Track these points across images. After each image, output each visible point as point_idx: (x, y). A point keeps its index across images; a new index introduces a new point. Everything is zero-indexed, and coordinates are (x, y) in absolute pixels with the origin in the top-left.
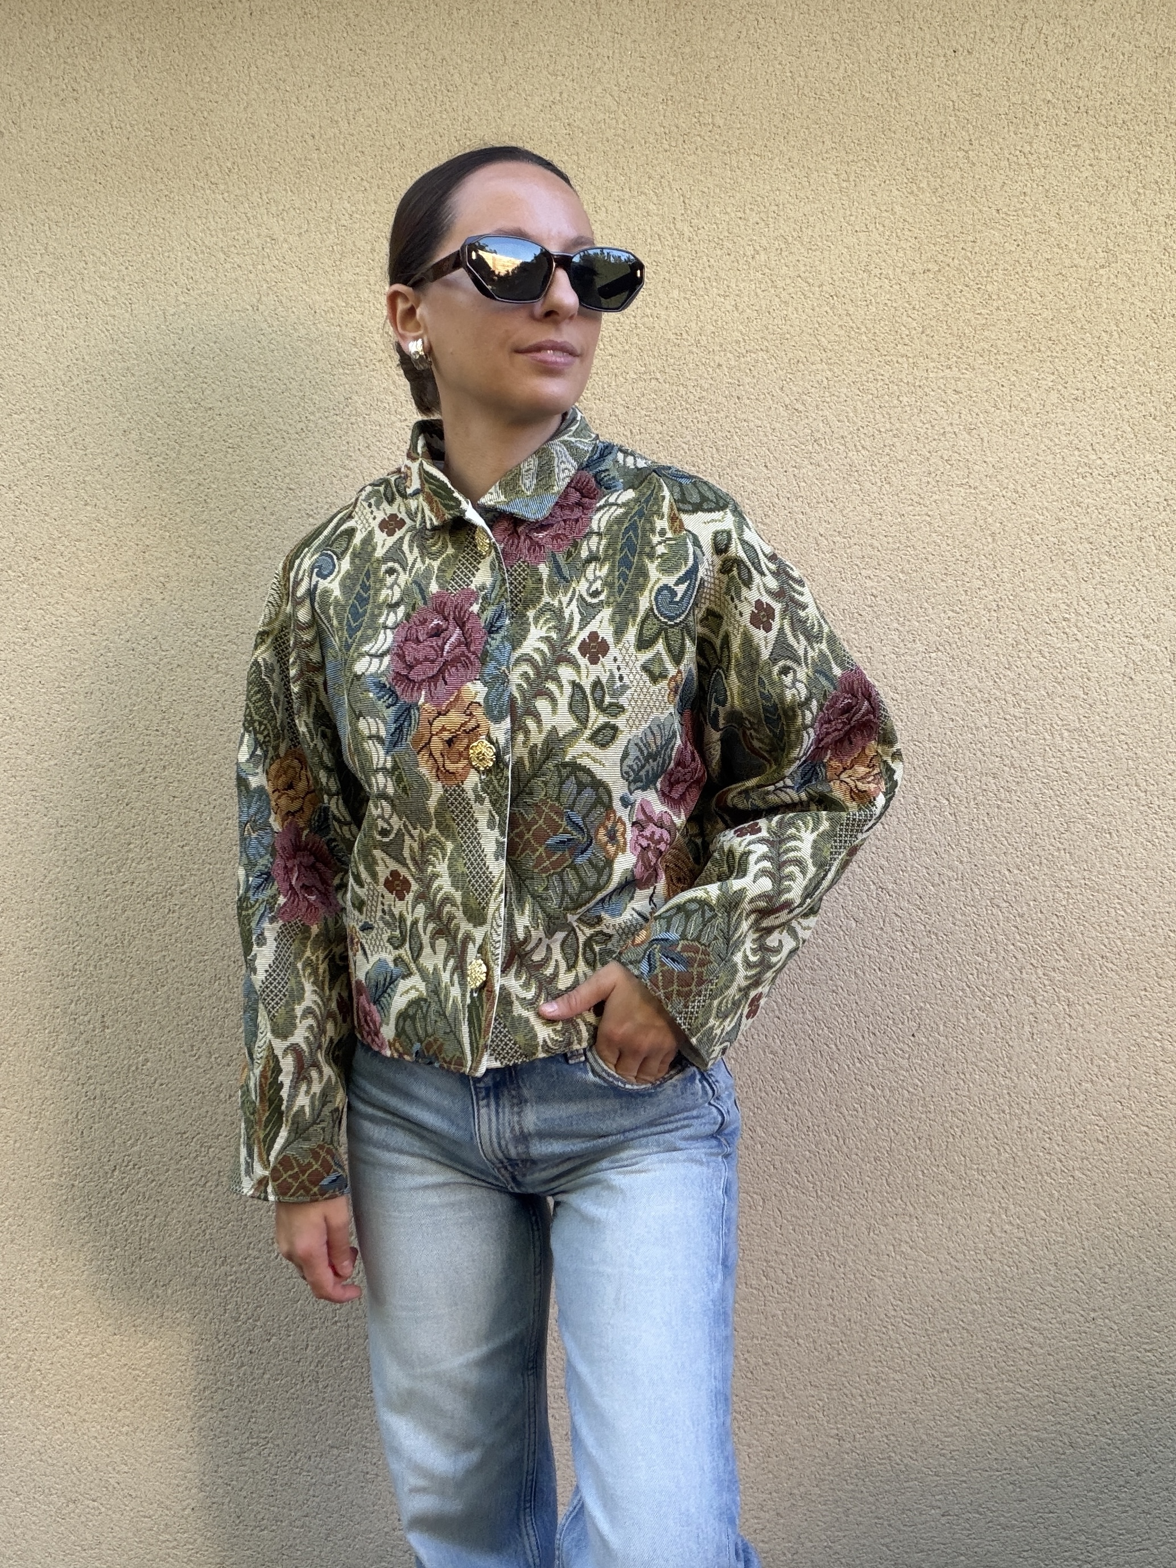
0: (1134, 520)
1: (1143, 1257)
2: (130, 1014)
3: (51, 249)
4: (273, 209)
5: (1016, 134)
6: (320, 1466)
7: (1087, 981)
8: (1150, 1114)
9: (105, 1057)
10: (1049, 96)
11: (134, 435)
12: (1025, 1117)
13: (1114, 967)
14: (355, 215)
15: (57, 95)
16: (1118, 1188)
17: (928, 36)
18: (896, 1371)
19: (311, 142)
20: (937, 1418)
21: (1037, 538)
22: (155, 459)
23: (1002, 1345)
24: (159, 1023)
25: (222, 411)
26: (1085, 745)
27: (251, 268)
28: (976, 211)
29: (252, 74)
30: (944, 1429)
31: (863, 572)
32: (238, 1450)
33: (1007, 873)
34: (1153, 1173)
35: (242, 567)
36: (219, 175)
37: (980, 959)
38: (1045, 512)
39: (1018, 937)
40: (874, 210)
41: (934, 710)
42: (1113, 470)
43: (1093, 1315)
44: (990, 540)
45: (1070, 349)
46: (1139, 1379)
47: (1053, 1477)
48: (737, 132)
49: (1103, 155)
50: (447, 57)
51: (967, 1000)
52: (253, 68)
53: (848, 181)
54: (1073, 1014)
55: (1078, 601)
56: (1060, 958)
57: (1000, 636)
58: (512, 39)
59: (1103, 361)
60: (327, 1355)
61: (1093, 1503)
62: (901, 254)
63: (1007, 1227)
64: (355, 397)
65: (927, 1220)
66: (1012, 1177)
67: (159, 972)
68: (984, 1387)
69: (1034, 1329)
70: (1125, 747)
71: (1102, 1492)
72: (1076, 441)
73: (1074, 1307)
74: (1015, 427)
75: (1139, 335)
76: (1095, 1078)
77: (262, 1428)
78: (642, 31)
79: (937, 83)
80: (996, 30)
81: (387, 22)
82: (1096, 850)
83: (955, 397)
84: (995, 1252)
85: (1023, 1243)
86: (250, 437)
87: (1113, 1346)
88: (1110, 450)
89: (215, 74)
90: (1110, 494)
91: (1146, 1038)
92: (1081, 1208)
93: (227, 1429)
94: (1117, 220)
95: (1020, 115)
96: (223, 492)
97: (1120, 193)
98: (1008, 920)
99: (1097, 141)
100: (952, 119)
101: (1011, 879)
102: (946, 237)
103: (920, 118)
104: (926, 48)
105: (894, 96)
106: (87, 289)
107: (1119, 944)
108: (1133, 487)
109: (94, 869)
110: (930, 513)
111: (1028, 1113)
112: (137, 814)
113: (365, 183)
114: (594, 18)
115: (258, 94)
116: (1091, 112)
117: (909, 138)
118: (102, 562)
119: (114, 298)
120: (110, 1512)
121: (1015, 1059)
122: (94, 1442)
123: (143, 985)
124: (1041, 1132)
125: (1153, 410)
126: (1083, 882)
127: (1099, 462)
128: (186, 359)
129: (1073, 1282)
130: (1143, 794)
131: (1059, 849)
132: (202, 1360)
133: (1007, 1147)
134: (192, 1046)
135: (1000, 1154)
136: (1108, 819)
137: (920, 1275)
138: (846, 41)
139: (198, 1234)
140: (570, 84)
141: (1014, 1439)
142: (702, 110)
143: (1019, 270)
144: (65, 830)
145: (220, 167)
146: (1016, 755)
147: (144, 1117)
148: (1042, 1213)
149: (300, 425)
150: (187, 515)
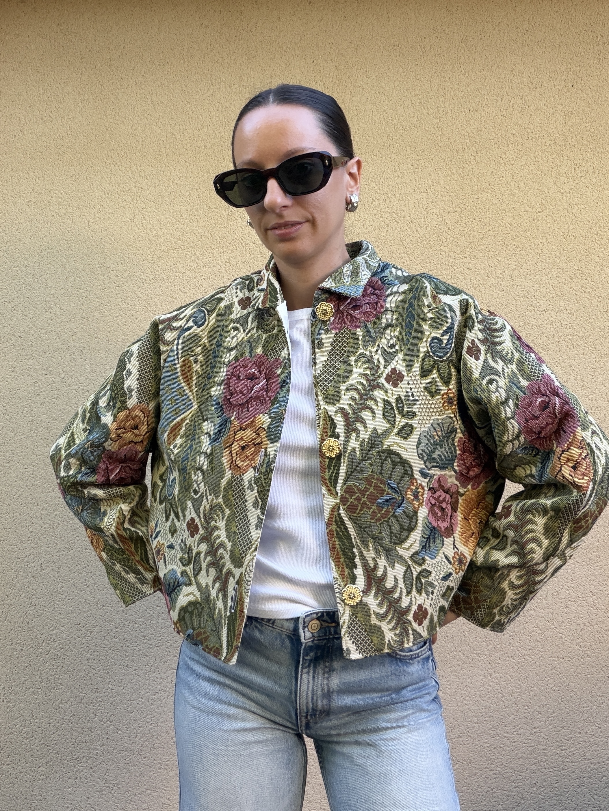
0: (555, 333)
1: (560, 701)
2: (55, 563)
3: (35, 190)
4: (143, 175)
5: (498, 149)
8: (563, 627)
9: (41, 584)
10: (514, 132)
11: (71, 279)
14: (182, 178)
15: (42, 119)
17: (457, 103)
19: (162, 144)
23: (489, 745)
24: (69, 568)
25: (114, 269)
27: (131, 202)
28: (479, 184)
29: (135, 112)
32: (99, 790)
36: (118, 158)
40: (430, 182)
42: (545, 309)
43: (535, 730)
45: (524, 250)
46: (558, 765)
48: (366, 145)
49: (540, 160)
52: (136, 109)
53: (418, 168)
59: (540, 256)
62: (443, 203)
63: (491, 684)
64: (178, 264)
68: (478, 767)
69: (505, 737)
72: (527, 294)
73: (525, 726)
74: (497, 286)
75: (557, 245)
77: (112, 778)
79: (461, 124)
80: (489, 101)
81: (200, 90)
83: (468, 272)
84: (485, 697)
86: (127, 282)
87: (545, 747)
88: (543, 299)
89: (118, 111)
90: (543, 320)
93: (93, 778)
94: (546, 190)
95: (500, 140)
96: (113, 307)
97: (548, 178)
99: (537, 153)
100: (468, 141)
102: (465, 196)
103: (452, 140)
104: (456, 108)
105: (440, 130)
106: (52, 209)
108: (555, 317)
109: (40, 490)
113: (187, 164)
115: (137, 121)
116: (534, 140)
117: (447, 150)
118: (52, 340)
119: (65, 214)
123: (62, 549)
127: (538, 304)
128: (98, 244)
132: (83, 742)
134: (85, 580)
138: (418, 104)
139: (84, 677)
141: (495, 795)
143: (499, 212)
144: (27, 470)
145: (118, 154)
147: (59, 616)
148: (509, 677)
149: (151, 277)
150: (95, 318)
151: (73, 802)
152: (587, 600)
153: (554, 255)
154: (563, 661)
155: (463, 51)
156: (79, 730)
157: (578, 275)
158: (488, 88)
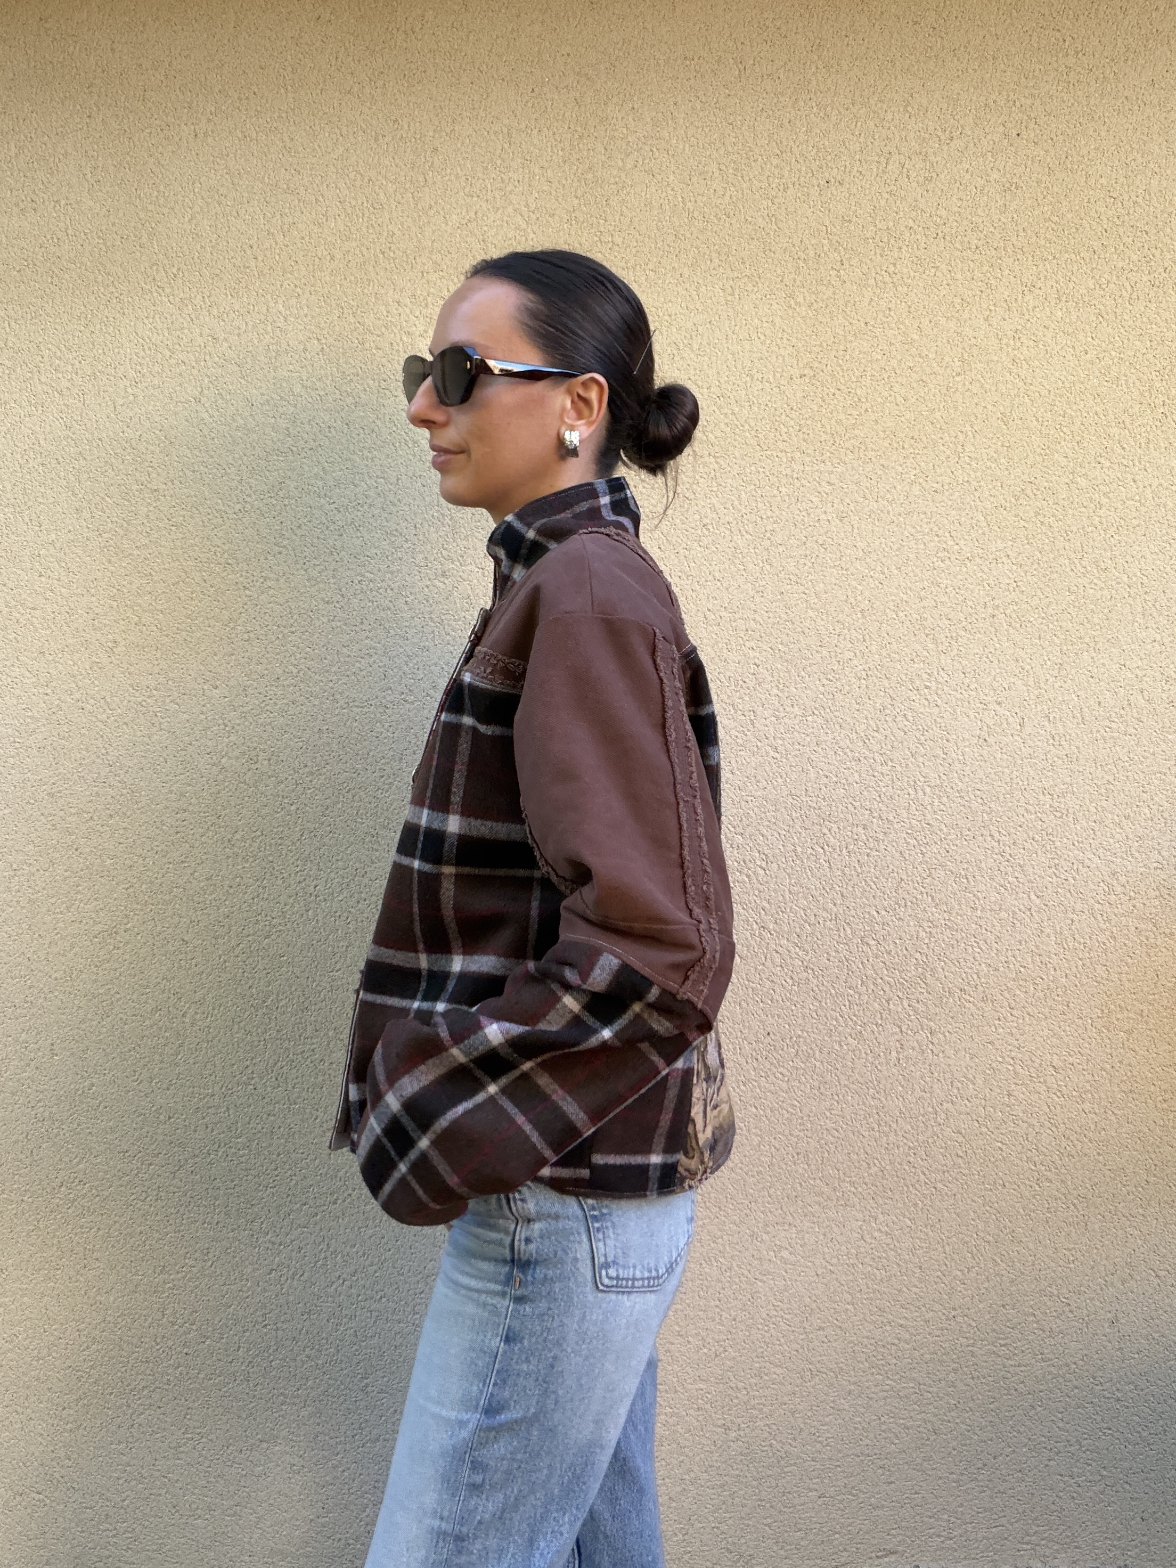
0: (987, 599)
1: (998, 1260)
2: (77, 1042)
4: (215, 312)
5: (882, 256)
6: (251, 1459)
7: (947, 1012)
8: (1004, 1132)
9: (53, 1082)
10: (911, 223)
12: (893, 1134)
13: (972, 999)
14: (289, 318)
15: (17, 205)
16: (975, 1199)
17: (804, 169)
18: (776, 1366)
19: (249, 252)
20: (814, 1408)
21: (901, 614)
22: (106, 535)
23: (873, 1341)
24: (104, 1050)
25: (166, 492)
26: (945, 800)
27: (194, 364)
28: (847, 323)
29: (196, 190)
30: (821, 1418)
31: (747, 643)
32: (174, 1444)
33: (875, 913)
34: (1007, 1184)
35: (184, 633)
36: (166, 280)
37: (851, 992)
38: (909, 592)
39: (886, 972)
40: (756, 320)
41: (810, 768)
42: (969, 555)
43: (953, 1313)
44: (859, 615)
46: (995, 1371)
47: (919, 1461)
48: (634, 251)
49: (958, 276)
50: (374, 179)
51: (840, 1028)
52: (197, 185)
53: (733, 295)
54: (935, 1041)
55: (938, 671)
56: (923, 990)
57: (868, 701)
58: (433, 163)
60: (257, 1355)
61: (954, 1484)
63: (876, 1234)
65: (805, 1228)
66: (881, 1188)
67: (104, 1004)
69: (901, 1326)
70: (980, 801)
71: (962, 1474)
72: (935, 529)
73: (937, 1307)
74: (882, 515)
76: (954, 1099)
77: (198, 1424)
78: (549, 158)
79: (812, 210)
80: (864, 163)
81: (319, 146)
82: (955, 894)
83: (828, 488)
84: (865, 1257)
85: (891, 1249)
86: (191, 517)
87: (972, 1341)
88: (966, 537)
89: (162, 188)
90: (967, 576)
91: (1000, 1062)
92: (943, 1217)
94: (971, 333)
95: (885, 240)
96: (167, 566)
97: (973, 310)
98: (877, 956)
99: (953, 263)
100: (826, 242)
101: (879, 919)
104: (802, 179)
105: (774, 220)
106: (43, 380)
107: (975, 977)
108: (986, 570)
109: (44, 910)
110: (807, 592)
111: (895, 1131)
112: (86, 858)
113: (298, 290)
114: (506, 146)
115: (201, 207)
116: (948, 238)
118: (54, 629)
119: (68, 388)
120: (54, 1504)
121: (883, 1082)
122: (39, 1439)
123: (89, 1016)
124: (906, 1148)
125: (1003, 502)
126: (943, 922)
127: (956, 547)
128: (134, 445)
129: (936, 1283)
130: (996, 844)
131: (922, 893)
132: (141, 1361)
133: (876, 1161)
134: (135, 1071)
135: (870, 1168)
136: (966, 866)
137: (799, 1279)
138: (731, 171)
139: (139, 1245)
140: (484, 205)
141: (884, 1427)
142: (602, 230)
146: (884, 808)
147: (89, 1137)
148: (907, 1220)
149: (238, 506)
150: (134, 587)
151: (128, 1468)
152: (1045, 1081)
153: (985, 457)
154: (1005, 1191)
155: (814, 69)
156: (135, 1341)
157: (1029, 492)
158: (862, 140)
